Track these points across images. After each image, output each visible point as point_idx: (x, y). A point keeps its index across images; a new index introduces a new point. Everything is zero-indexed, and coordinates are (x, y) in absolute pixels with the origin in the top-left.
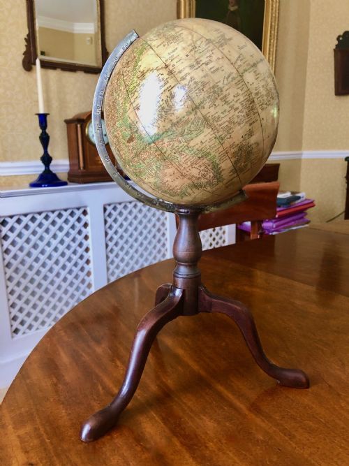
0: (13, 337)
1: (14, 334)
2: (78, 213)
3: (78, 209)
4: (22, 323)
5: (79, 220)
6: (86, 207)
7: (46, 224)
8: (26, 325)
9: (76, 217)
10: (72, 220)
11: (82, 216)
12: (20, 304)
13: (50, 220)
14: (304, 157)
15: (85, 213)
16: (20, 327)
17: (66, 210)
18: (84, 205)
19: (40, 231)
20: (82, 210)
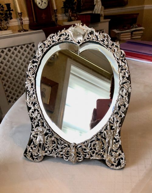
0: (9, 104)
1: (9, 103)
2: (30, 46)
3: (30, 44)
4: (12, 98)
5: (31, 50)
6: (34, 43)
7: (16, 52)
8: (14, 99)
9: (29, 48)
10: (28, 50)
11: (32, 48)
12: (9, 90)
13: (17, 50)
14: (145, 8)
15: (33, 46)
16: (11, 100)
17: (24, 45)
18: (33, 42)
19: (13, 56)
20: (32, 45)
